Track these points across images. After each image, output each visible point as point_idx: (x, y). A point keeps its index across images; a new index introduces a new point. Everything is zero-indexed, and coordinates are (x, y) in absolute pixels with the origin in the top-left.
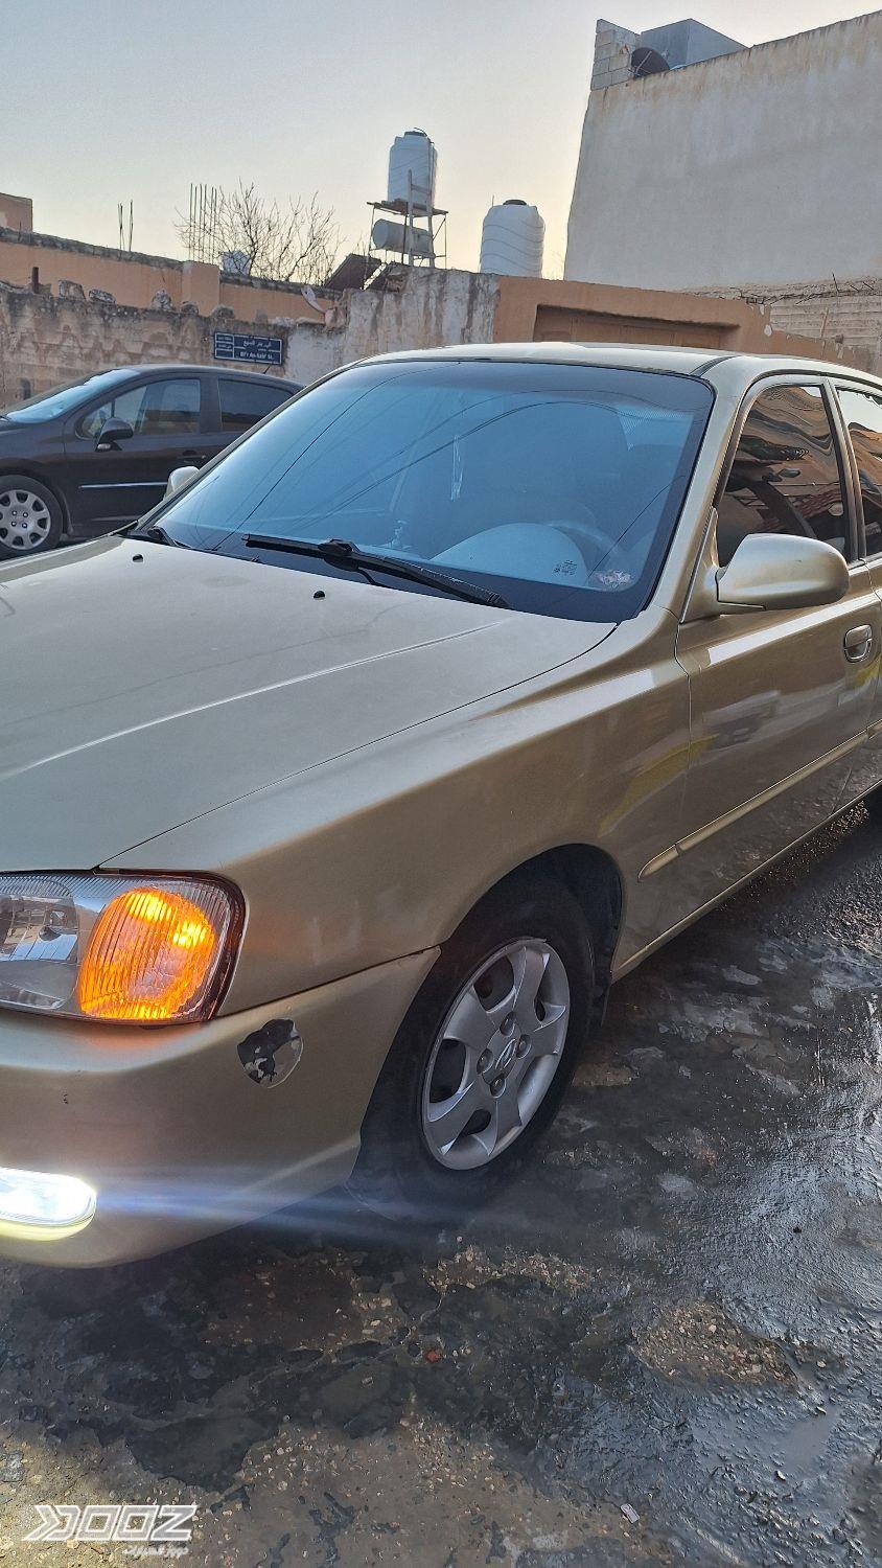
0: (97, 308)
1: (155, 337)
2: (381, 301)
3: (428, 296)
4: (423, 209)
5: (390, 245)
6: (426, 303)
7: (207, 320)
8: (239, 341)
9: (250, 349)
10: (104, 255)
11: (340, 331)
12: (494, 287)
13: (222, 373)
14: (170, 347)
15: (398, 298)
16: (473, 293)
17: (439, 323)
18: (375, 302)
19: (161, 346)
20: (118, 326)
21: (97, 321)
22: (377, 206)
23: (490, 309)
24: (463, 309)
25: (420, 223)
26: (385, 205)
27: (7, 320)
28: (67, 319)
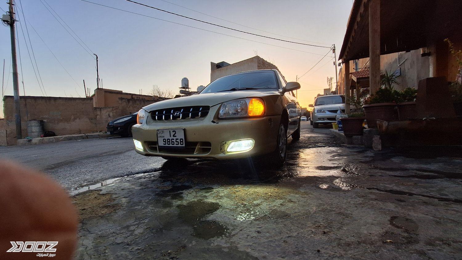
0: (143, 100)
4: (188, 88)
5: (183, 93)
21: (143, 102)
22: (180, 88)
25: (187, 90)
26: (181, 88)
27: (127, 103)
28: (138, 102)
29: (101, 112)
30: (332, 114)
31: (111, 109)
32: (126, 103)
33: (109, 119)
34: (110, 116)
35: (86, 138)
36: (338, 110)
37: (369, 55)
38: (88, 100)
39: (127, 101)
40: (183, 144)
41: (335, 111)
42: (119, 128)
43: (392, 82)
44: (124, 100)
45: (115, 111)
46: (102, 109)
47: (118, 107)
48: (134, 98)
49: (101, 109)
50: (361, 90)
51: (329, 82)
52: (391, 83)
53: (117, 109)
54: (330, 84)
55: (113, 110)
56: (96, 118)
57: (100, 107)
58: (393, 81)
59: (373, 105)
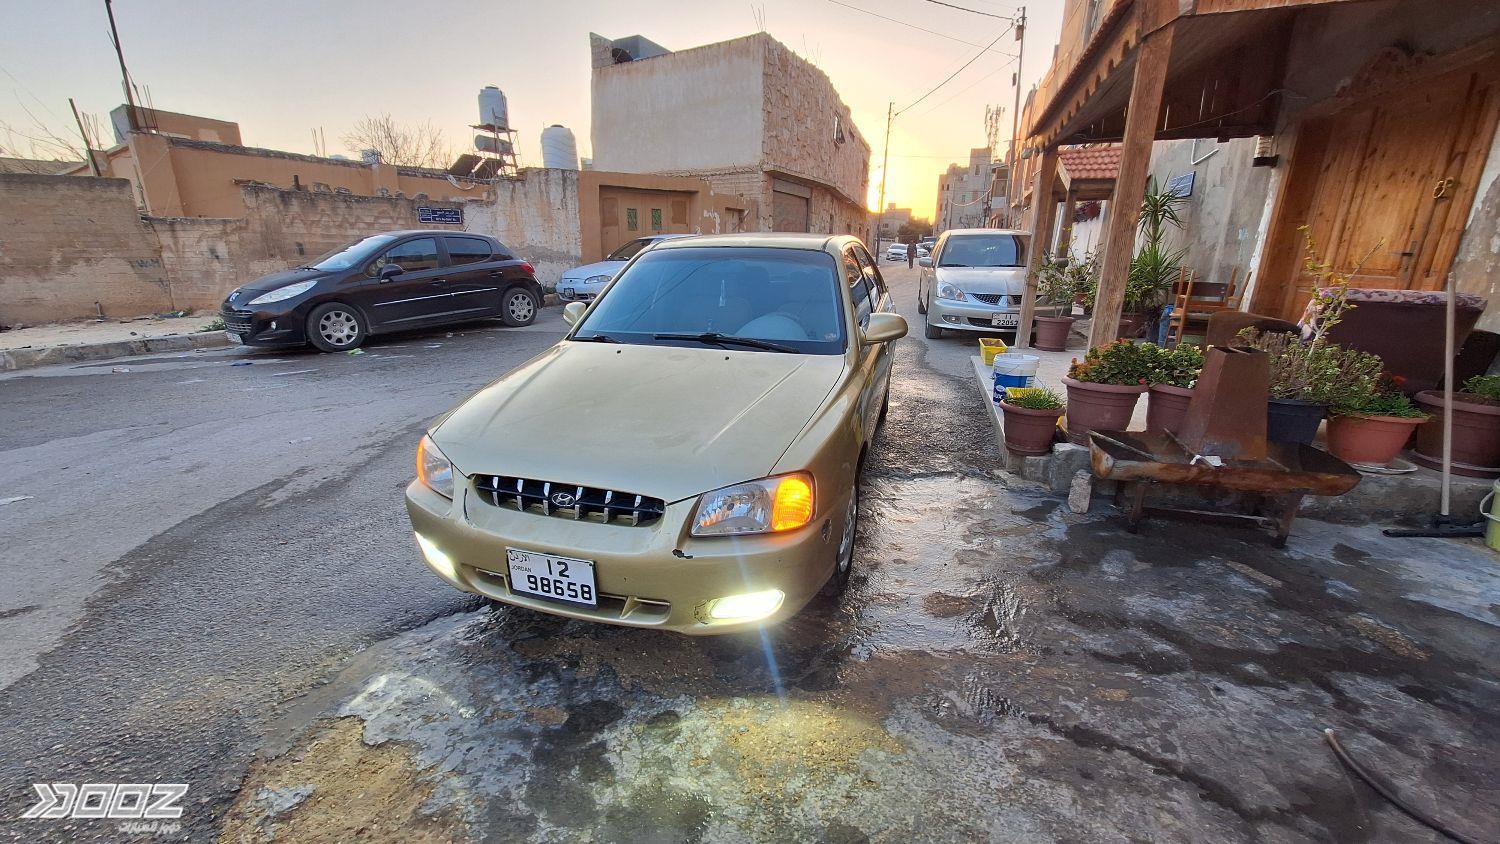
0: (341, 198)
1: (384, 212)
2: (514, 186)
3: (540, 183)
4: (504, 129)
5: (487, 149)
6: (539, 186)
7: (413, 201)
8: (434, 212)
9: (440, 216)
10: (318, 162)
11: (493, 203)
12: (575, 177)
13: (446, 233)
14: (392, 218)
15: (523, 184)
16: (564, 180)
17: (548, 197)
18: (511, 186)
19: (386, 218)
20: (357, 210)
21: (343, 205)
22: (475, 127)
23: (575, 187)
24: (560, 189)
25: (503, 136)
26: (481, 127)
27: (281, 207)
28: (322, 205)
29: (175, 238)
30: (987, 308)
31: (218, 229)
32: (277, 206)
33: (216, 265)
34: (217, 257)
35: (143, 349)
36: (1001, 296)
37: (1122, 135)
38: (109, 185)
39: (278, 201)
40: (590, 599)
41: (993, 299)
42: (274, 325)
43: (1163, 216)
44: (267, 196)
45: (235, 238)
46: (178, 227)
47: (247, 222)
48: (306, 186)
49: (172, 224)
50: (1079, 204)
51: (989, 124)
52: (1160, 217)
53: (241, 228)
54: (993, 134)
55: (224, 233)
56: (157, 261)
57: (169, 219)
58: (1167, 214)
59: (1090, 386)
